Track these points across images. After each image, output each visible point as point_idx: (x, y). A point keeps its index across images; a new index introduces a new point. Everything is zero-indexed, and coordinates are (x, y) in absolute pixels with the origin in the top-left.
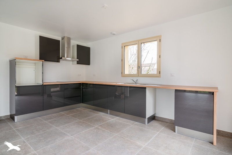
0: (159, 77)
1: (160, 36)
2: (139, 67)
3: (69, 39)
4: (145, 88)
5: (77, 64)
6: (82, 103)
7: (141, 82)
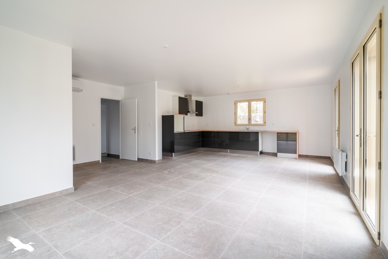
0: (265, 125)
1: (265, 99)
2: (250, 119)
3: (190, 96)
4: (258, 133)
5: (196, 115)
6: (202, 147)
7: (252, 129)
